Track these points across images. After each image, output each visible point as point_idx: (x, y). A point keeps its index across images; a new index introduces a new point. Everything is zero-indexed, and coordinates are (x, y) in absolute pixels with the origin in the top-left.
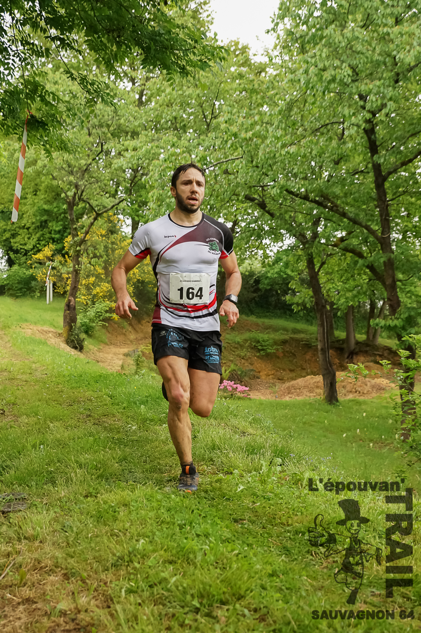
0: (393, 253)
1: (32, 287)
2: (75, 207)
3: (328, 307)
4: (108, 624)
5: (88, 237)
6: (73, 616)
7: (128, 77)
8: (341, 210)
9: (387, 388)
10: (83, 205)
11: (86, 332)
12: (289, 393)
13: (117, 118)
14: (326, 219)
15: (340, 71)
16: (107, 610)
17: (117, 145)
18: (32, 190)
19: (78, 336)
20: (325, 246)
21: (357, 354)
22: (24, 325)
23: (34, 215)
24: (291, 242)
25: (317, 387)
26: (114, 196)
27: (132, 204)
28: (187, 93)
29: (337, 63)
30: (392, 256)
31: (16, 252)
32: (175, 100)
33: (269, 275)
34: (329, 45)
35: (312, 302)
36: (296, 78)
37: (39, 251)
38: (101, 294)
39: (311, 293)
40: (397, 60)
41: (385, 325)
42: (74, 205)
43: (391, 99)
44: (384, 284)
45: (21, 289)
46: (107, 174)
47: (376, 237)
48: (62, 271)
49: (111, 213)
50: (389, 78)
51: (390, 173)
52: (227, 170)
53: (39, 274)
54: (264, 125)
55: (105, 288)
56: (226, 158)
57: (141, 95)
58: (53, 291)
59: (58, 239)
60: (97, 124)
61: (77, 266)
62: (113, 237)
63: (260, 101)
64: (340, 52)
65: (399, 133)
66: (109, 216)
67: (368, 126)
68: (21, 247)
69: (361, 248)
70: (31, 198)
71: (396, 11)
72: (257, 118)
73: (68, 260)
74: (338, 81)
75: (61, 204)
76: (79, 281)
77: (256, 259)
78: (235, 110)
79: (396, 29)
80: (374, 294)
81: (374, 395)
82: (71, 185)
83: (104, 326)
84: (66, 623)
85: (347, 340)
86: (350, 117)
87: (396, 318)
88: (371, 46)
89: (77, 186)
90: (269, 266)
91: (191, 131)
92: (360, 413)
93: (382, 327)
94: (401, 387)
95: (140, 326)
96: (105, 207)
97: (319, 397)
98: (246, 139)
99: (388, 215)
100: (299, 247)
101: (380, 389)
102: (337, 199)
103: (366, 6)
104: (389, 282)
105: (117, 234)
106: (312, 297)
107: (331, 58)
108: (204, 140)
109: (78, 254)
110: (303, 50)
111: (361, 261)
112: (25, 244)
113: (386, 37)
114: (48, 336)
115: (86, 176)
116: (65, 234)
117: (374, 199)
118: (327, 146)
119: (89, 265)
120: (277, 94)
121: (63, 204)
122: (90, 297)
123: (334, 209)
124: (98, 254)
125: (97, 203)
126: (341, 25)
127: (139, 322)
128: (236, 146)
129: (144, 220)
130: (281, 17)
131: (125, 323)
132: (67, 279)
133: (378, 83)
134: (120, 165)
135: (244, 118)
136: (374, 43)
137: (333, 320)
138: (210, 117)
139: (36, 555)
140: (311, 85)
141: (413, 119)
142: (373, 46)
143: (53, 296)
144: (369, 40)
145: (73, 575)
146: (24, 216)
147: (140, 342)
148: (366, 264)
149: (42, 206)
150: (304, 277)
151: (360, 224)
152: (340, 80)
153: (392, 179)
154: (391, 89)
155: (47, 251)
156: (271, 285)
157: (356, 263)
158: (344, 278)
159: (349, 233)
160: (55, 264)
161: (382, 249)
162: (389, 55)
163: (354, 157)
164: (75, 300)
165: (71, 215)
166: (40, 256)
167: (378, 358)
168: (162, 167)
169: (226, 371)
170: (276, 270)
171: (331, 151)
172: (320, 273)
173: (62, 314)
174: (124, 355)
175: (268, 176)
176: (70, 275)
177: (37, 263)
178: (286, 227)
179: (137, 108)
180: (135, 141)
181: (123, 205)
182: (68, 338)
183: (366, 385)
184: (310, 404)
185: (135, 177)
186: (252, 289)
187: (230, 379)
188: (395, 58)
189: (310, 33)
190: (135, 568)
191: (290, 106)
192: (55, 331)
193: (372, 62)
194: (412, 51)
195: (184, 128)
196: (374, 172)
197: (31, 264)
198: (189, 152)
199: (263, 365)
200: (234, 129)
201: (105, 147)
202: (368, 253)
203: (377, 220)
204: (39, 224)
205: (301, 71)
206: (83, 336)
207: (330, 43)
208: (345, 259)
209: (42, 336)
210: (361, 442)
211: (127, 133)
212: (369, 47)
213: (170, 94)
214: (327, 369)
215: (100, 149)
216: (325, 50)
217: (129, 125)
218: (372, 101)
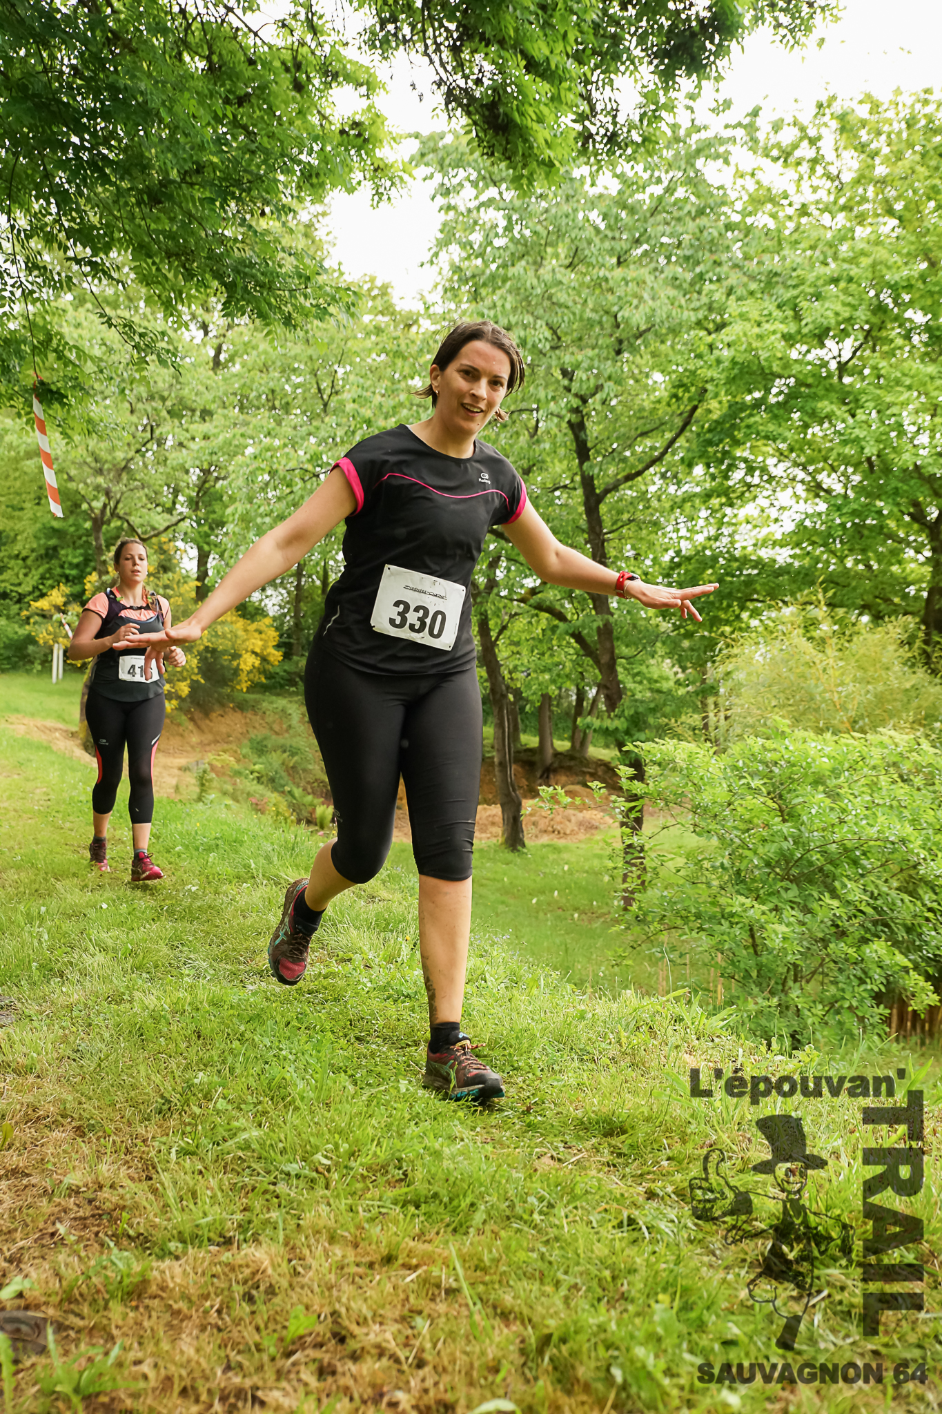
0: (612, 614)
1: (29, 655)
2: (104, 527)
3: (511, 697)
4: (148, 1206)
6: (90, 1195)
9: (601, 826)
10: (119, 523)
13: (179, 387)
14: (509, 559)
15: (533, 332)
16: (145, 1185)
17: (177, 430)
18: (32, 496)
20: (506, 601)
21: (555, 771)
22: (13, 718)
23: (35, 537)
25: (493, 824)
26: (170, 511)
27: (199, 524)
28: (292, 353)
29: (528, 319)
30: (611, 620)
32: (274, 363)
34: (515, 291)
35: (485, 689)
37: (43, 595)
39: (485, 674)
40: (619, 319)
41: (600, 727)
42: (103, 523)
43: (610, 378)
44: (597, 662)
45: (8, 658)
46: (158, 476)
49: (164, 538)
50: (607, 347)
51: (607, 491)
53: (43, 634)
57: (218, 350)
58: (65, 661)
59: (74, 577)
60: (145, 394)
62: (166, 578)
63: (407, 371)
64: (533, 302)
65: (622, 430)
66: (160, 543)
67: (574, 418)
68: (12, 588)
69: (562, 606)
70: (31, 509)
71: (618, 246)
72: (403, 397)
74: (529, 346)
75: (81, 521)
78: (369, 383)
79: (619, 273)
80: (583, 678)
81: (581, 836)
82: (99, 492)
84: (78, 1206)
85: (540, 750)
86: (548, 402)
87: (616, 716)
88: (580, 296)
89: (108, 493)
91: (298, 411)
92: (559, 865)
93: (595, 730)
94: (623, 824)
95: (207, 722)
96: (154, 528)
97: (494, 840)
101: (591, 827)
103: (573, 236)
104: (605, 659)
105: (174, 572)
107: (519, 311)
108: (318, 429)
110: (475, 296)
111: (561, 625)
112: (20, 584)
113: (603, 284)
114: (53, 736)
115: (125, 476)
116: (88, 570)
117: (583, 531)
118: (511, 446)
121: (85, 520)
125: (141, 521)
126: (535, 263)
127: (207, 714)
129: (218, 550)
130: (443, 243)
131: (184, 717)
133: (590, 353)
134: (181, 461)
135: (383, 396)
136: (585, 293)
137: (519, 718)
138: (328, 391)
139: (28, 1098)
141: (642, 409)
142: (584, 296)
143: (64, 670)
145: (92, 1128)
146: (19, 538)
147: (208, 748)
148: (570, 631)
149: (49, 522)
152: (534, 346)
153: (610, 498)
154: (609, 362)
155: (57, 596)
157: (555, 628)
158: (536, 651)
160: (69, 618)
161: (595, 608)
162: (607, 312)
163: (553, 464)
165: (97, 538)
166: (43, 604)
167: (588, 777)
168: (251, 468)
172: (498, 643)
173: (78, 700)
174: (180, 769)
177: (37, 615)
179: (211, 373)
180: (207, 424)
181: (185, 525)
183: (569, 821)
185: (205, 482)
188: (616, 317)
189: (488, 272)
190: (194, 1116)
192: (66, 729)
193: (581, 319)
194: (641, 307)
195: (287, 407)
196: (584, 488)
197: (28, 618)
198: (294, 446)
200: (367, 413)
201: (157, 432)
202: (573, 614)
204: (43, 552)
207: (518, 289)
208: (538, 622)
209: (44, 737)
210: (560, 912)
211: (193, 411)
212: (577, 299)
213: (266, 352)
214: (508, 795)
215: (148, 435)
216: (509, 298)
217: (198, 399)
218: (581, 380)
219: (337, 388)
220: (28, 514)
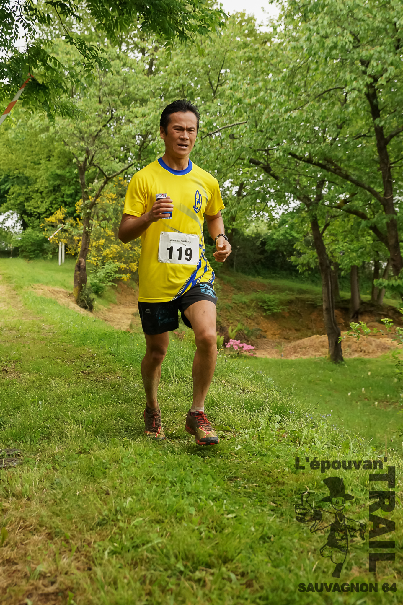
0: (396, 215)
1: (45, 249)
2: (86, 172)
3: (332, 268)
5: (98, 200)
7: (138, 48)
8: (344, 173)
9: (392, 348)
10: (94, 169)
11: (96, 293)
12: (295, 352)
13: (127, 86)
14: (329, 182)
15: (342, 38)
17: (126, 112)
18: (45, 156)
19: (88, 296)
20: (329, 208)
21: (362, 314)
22: (36, 285)
23: (47, 180)
24: (296, 205)
25: (323, 346)
26: (124, 161)
28: (194, 62)
29: (339, 30)
30: (395, 217)
31: (30, 215)
32: (183, 69)
33: (275, 237)
34: (330, 13)
35: (316, 263)
36: (299, 46)
37: (52, 214)
38: (111, 256)
39: (315, 254)
40: (398, 26)
41: (388, 285)
42: (85, 169)
43: (392, 64)
44: (387, 244)
45: (34, 251)
46: (117, 140)
47: (379, 199)
48: (73, 233)
49: (121, 178)
50: (390, 44)
51: (392, 137)
52: (233, 135)
53: (52, 236)
54: (269, 91)
55: (114, 250)
56: (231, 123)
57: (151, 65)
58: (65, 252)
59: (70, 203)
60: (107, 92)
61: (87, 228)
63: (264, 69)
64: (342, 19)
65: (401, 97)
66: (119, 181)
67: (371, 91)
68: (35, 210)
69: (364, 209)
70: (45, 163)
72: (261, 84)
73: (79, 223)
74: (339, 47)
75: (73, 169)
76: (89, 243)
77: (262, 221)
78: (240, 78)
80: (378, 255)
81: (379, 354)
82: (82, 151)
83: (113, 287)
85: (352, 300)
86: (352, 81)
87: (399, 278)
88: (372, 14)
89: (88, 152)
90: (275, 227)
91: (199, 98)
92: (365, 372)
93: (385, 287)
96: (114, 172)
97: (324, 356)
98: (250, 104)
99: (390, 177)
100: (304, 209)
101: (385, 348)
102: (341, 163)
104: (392, 242)
106: (317, 258)
107: (333, 25)
108: (210, 107)
109: (88, 217)
110: (305, 18)
111: (364, 222)
112: (38, 207)
113: (387, 5)
114: (58, 295)
115: (97, 142)
116: (77, 198)
117: (377, 162)
118: (329, 111)
119: (99, 227)
120: (281, 61)
121: (75, 169)
122: (100, 258)
123: (337, 171)
124: (108, 217)
125: (107, 168)
128: (241, 111)
131: (134, 284)
132: (79, 241)
133: (378, 48)
134: (129, 130)
135: (249, 84)
136: (375, 11)
137: (338, 281)
138: (216, 85)
140: (313, 52)
142: (374, 13)
143: (65, 258)
144: (369, 7)
146: (38, 180)
148: (369, 225)
149: (55, 171)
150: (310, 238)
151: (363, 186)
152: (342, 46)
153: (393, 142)
154: (391, 54)
155: (59, 214)
156: (277, 247)
157: (359, 224)
158: (347, 239)
159: (352, 195)
160: (66, 227)
161: (385, 210)
162: (390, 22)
163: (357, 122)
164: (85, 260)
165: (82, 179)
166: (52, 219)
167: (381, 316)
169: (232, 330)
170: (282, 232)
171: (334, 115)
172: (324, 235)
173: (72, 274)
174: (133, 315)
175: (271, 140)
176: (81, 238)
177: (49, 225)
178: (290, 189)
179: (146, 77)
180: (144, 108)
181: (133, 169)
182: (78, 298)
183: (371, 344)
184: (315, 363)
185: (144, 142)
186: (258, 251)
187: (237, 338)
188: (395, 24)
189: (312, 2)
191: (293, 73)
192: (65, 291)
193: (373, 29)
195: (192, 96)
196: (377, 135)
197: (44, 227)
199: (269, 325)
200: (239, 95)
201: (115, 114)
202: (371, 215)
203: (380, 182)
204: (51, 188)
205: (304, 38)
206: (93, 296)
207: (332, 12)
208: (349, 221)
209: (53, 296)
210: (366, 401)
211: (136, 101)
212: (370, 15)
213: (177, 62)
214: (332, 328)
215: (110, 116)
216: (327, 18)
217: (138, 93)
218: (373, 66)
219: (221, 82)
220: (43, 166)
